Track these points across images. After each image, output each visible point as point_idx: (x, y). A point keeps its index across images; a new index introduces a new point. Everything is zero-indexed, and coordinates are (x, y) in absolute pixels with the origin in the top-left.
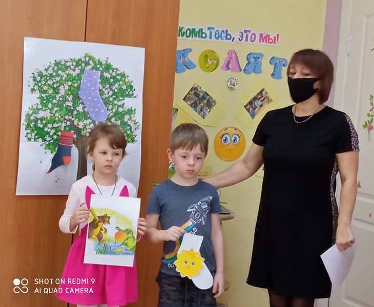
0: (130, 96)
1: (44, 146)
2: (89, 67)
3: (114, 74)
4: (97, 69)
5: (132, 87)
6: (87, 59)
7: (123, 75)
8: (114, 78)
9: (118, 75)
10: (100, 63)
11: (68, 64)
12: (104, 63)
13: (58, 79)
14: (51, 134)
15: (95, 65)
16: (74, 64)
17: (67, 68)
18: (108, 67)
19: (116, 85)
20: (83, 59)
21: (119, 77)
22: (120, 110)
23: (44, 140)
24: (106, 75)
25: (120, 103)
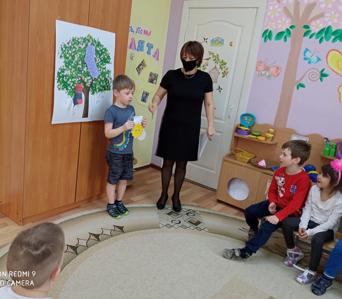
0: (108, 62)
1: (67, 93)
2: (90, 44)
3: (101, 49)
4: (94, 45)
5: (109, 57)
6: (89, 37)
7: (105, 50)
8: (101, 51)
9: (103, 49)
10: (95, 41)
11: (79, 40)
12: (97, 41)
13: (74, 50)
14: (71, 85)
15: (93, 42)
16: (83, 41)
17: (79, 42)
18: (99, 44)
19: (102, 56)
20: (87, 38)
21: (103, 51)
22: (104, 71)
23: (67, 89)
24: (98, 49)
25: (104, 67)
